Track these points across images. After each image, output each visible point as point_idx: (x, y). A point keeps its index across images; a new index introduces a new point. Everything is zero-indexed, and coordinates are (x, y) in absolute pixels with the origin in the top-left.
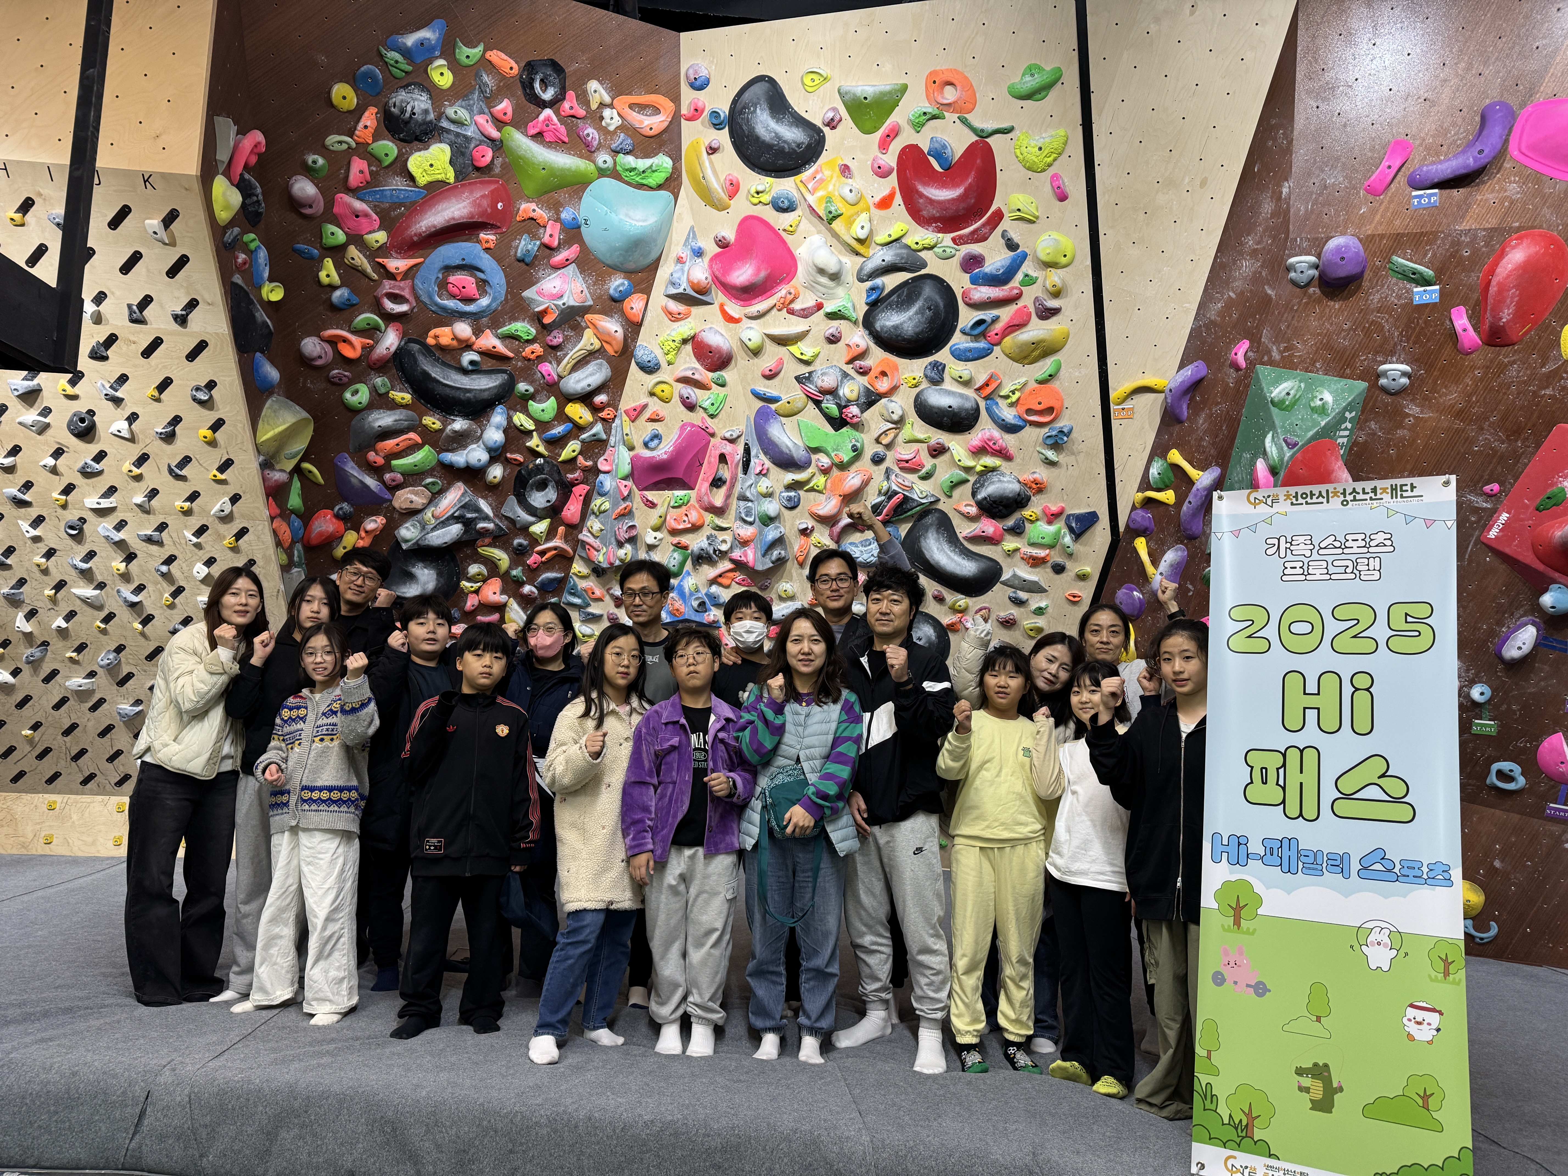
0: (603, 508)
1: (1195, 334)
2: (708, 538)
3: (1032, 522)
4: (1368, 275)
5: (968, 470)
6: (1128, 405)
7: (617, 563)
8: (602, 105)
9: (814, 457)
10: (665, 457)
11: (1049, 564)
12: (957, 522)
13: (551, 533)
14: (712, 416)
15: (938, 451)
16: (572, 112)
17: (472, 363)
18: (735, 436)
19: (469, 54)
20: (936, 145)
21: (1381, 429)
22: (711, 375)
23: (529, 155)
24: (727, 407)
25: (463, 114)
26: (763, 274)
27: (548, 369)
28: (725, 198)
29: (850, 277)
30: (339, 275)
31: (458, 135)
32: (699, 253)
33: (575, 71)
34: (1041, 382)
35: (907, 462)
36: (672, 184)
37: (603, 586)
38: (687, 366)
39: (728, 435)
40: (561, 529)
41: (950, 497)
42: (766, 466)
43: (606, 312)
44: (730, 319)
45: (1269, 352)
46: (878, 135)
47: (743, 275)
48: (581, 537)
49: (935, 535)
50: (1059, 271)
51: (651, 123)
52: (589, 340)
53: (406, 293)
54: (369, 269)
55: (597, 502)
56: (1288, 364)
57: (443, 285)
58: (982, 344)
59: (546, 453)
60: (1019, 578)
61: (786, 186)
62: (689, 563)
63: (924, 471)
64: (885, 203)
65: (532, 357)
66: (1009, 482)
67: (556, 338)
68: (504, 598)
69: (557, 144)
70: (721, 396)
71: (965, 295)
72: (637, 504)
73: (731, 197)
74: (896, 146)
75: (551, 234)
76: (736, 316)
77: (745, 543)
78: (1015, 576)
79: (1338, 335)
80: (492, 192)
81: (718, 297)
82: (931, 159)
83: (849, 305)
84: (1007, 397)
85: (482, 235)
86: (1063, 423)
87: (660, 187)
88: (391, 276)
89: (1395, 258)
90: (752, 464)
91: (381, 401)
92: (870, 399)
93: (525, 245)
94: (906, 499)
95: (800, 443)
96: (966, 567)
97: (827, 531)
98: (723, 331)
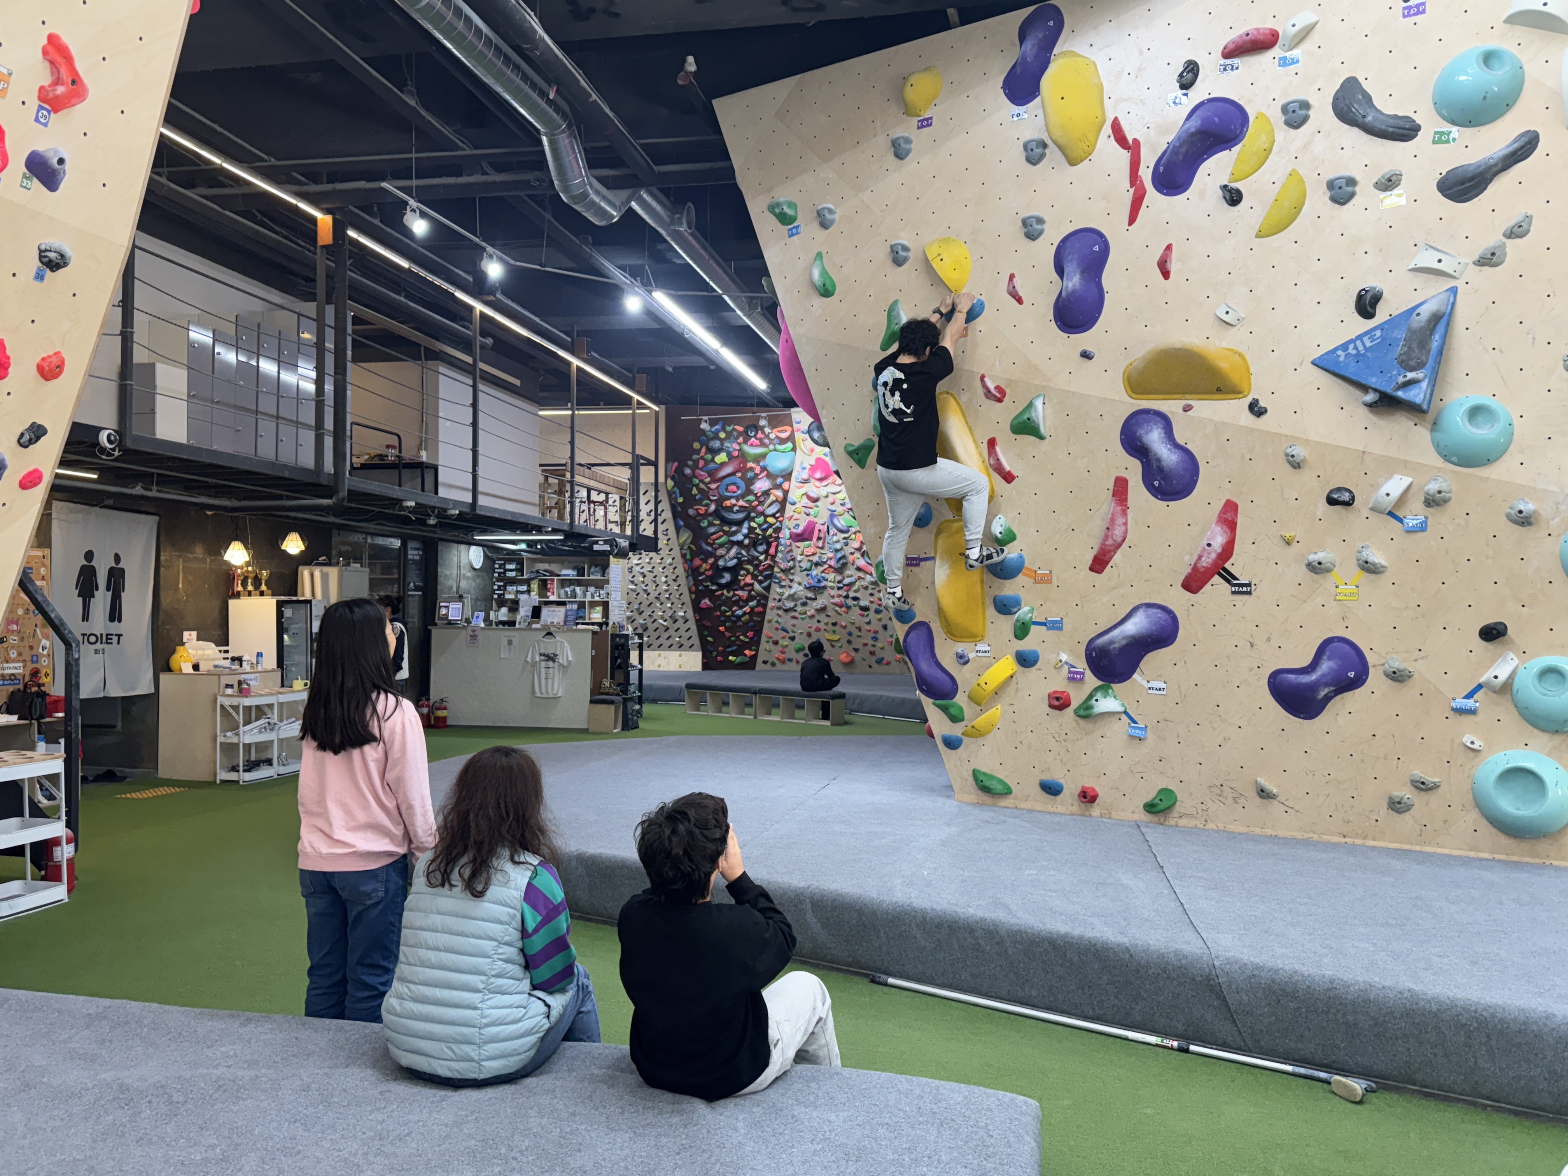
0: (783, 550)
2: (819, 557)
7: (789, 568)
8: (769, 432)
9: (850, 529)
10: (802, 532)
13: (766, 559)
14: (815, 517)
16: (760, 437)
17: (737, 510)
18: (823, 523)
19: (729, 429)
22: (813, 504)
23: (749, 451)
24: (820, 514)
25: (729, 444)
26: (824, 475)
27: (760, 508)
28: (809, 453)
30: (698, 492)
31: (727, 450)
32: (804, 468)
33: (760, 427)
36: (794, 449)
37: (785, 575)
38: (805, 502)
39: (821, 523)
40: (769, 557)
42: (835, 532)
43: (777, 489)
47: (818, 475)
48: (776, 559)
51: (784, 435)
52: (772, 498)
53: (716, 494)
54: (706, 489)
55: (780, 548)
57: (727, 490)
59: (762, 534)
61: (827, 450)
62: (813, 566)
65: (755, 506)
67: (762, 499)
68: (752, 581)
69: (757, 446)
70: (817, 511)
72: (794, 547)
73: (811, 453)
75: (757, 470)
76: (818, 486)
77: (831, 559)
80: (738, 462)
81: (812, 480)
85: (737, 474)
87: (790, 451)
88: (712, 490)
90: (830, 532)
91: (711, 524)
93: (750, 475)
95: (845, 525)
97: (859, 554)
98: (815, 491)
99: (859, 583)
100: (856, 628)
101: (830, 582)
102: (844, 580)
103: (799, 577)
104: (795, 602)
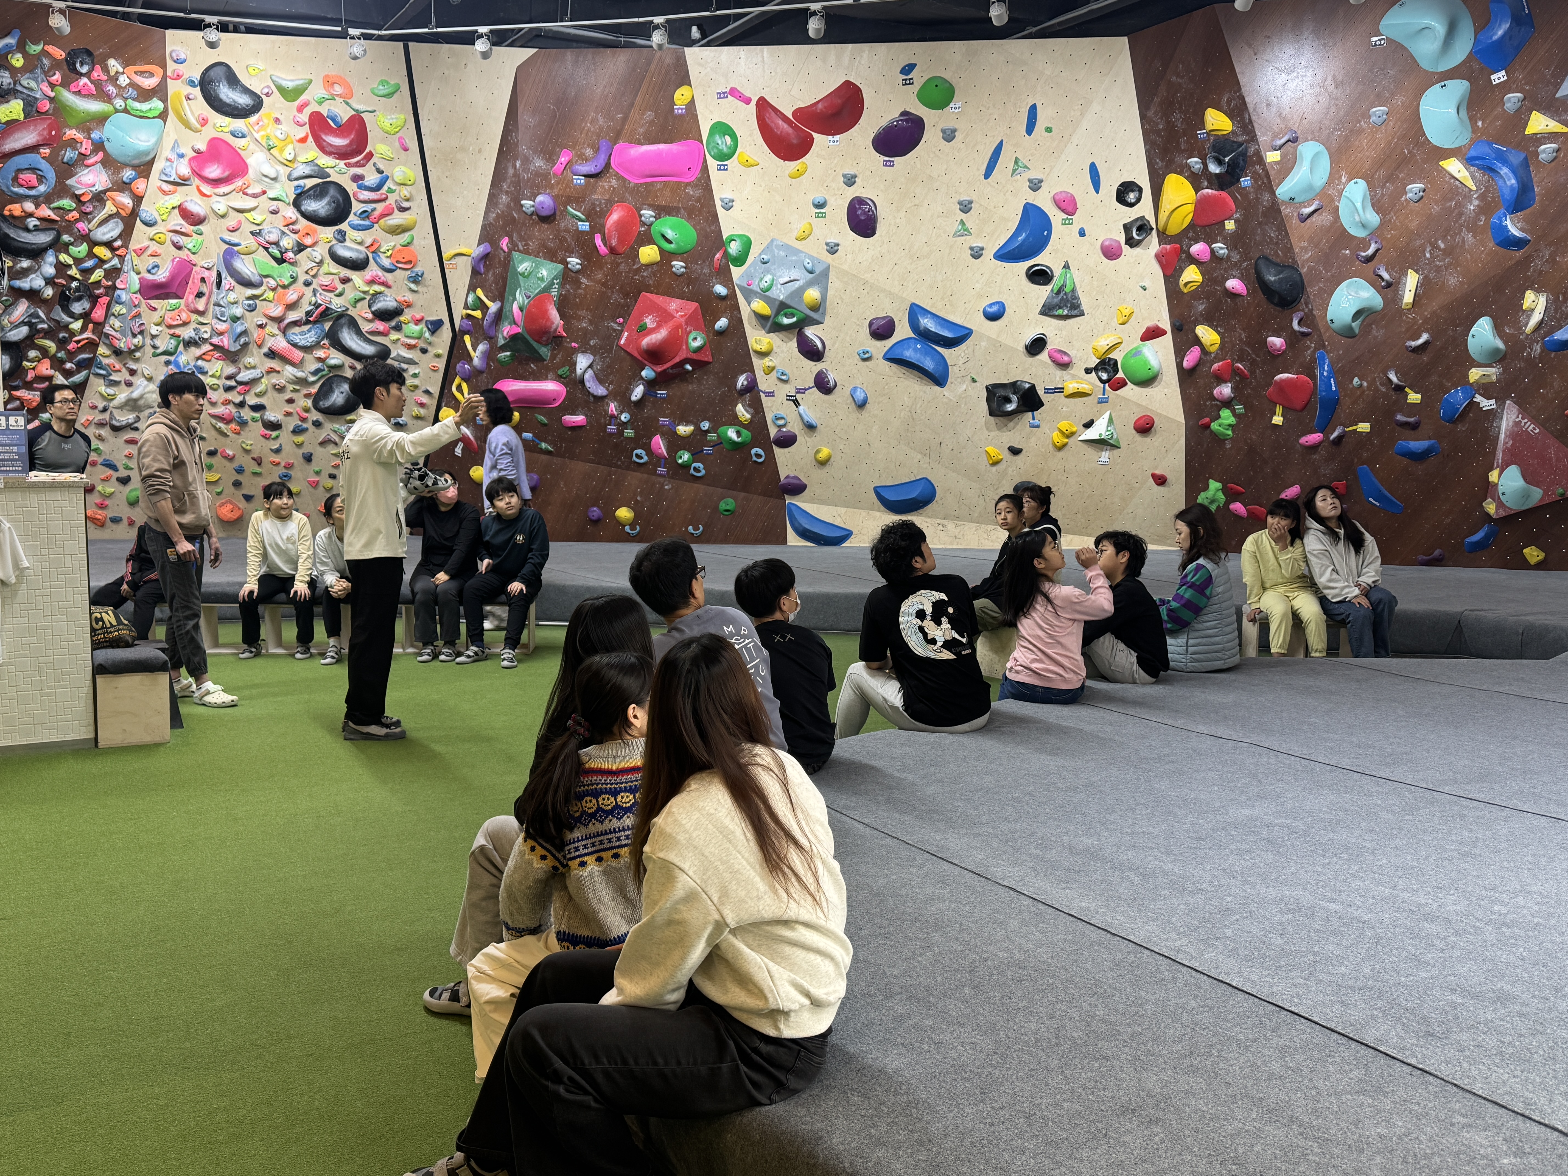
0: (121, 312)
1: (484, 227)
2: (194, 330)
3: (406, 324)
4: (559, 214)
5: (365, 292)
6: (453, 262)
7: (133, 347)
8: (117, 72)
9: (265, 280)
10: (164, 280)
11: (418, 348)
12: (360, 322)
13: (84, 329)
14: (194, 253)
15: (345, 281)
16: (99, 78)
17: (35, 226)
18: (210, 266)
19: (34, 49)
20: (332, 114)
21: (570, 288)
22: (192, 228)
23: (74, 106)
24: (203, 248)
25: (33, 84)
26: (227, 174)
27: (82, 226)
28: (199, 126)
29: (283, 178)
31: (28, 95)
32: (182, 156)
33: (101, 54)
34: (404, 246)
35: (326, 286)
36: (163, 116)
37: (121, 362)
38: (176, 222)
39: (206, 266)
40: (91, 326)
41: (355, 308)
42: (232, 285)
43: (121, 191)
44: (205, 196)
45: (517, 246)
46: (296, 104)
47: (214, 171)
48: (105, 330)
49: (346, 330)
50: (408, 189)
51: (147, 82)
52: (109, 208)
55: (117, 309)
56: (526, 252)
57: (15, 179)
58: (367, 223)
59: (81, 278)
60: (399, 355)
61: (239, 124)
62: (181, 345)
63: (337, 292)
64: (303, 140)
65: (72, 219)
66: (390, 301)
67: (89, 208)
68: (52, 372)
69: (89, 96)
70: (200, 240)
71: (355, 195)
72: (143, 309)
73: (202, 126)
74: (308, 111)
75: (86, 147)
76: (208, 193)
77: (221, 334)
78: (396, 354)
79: (548, 240)
80: (48, 125)
81: (196, 181)
82: (329, 120)
83: (284, 195)
84: (384, 253)
85: (42, 151)
86: (418, 269)
89: (569, 207)
90: (223, 284)
92: (300, 248)
93: (69, 154)
94: (328, 308)
95: (255, 271)
96: (366, 349)
97: (276, 326)
98: (199, 202)
99: (268, 380)
100: (253, 459)
101: (213, 376)
102: (239, 373)
103: (150, 366)
104: (137, 413)
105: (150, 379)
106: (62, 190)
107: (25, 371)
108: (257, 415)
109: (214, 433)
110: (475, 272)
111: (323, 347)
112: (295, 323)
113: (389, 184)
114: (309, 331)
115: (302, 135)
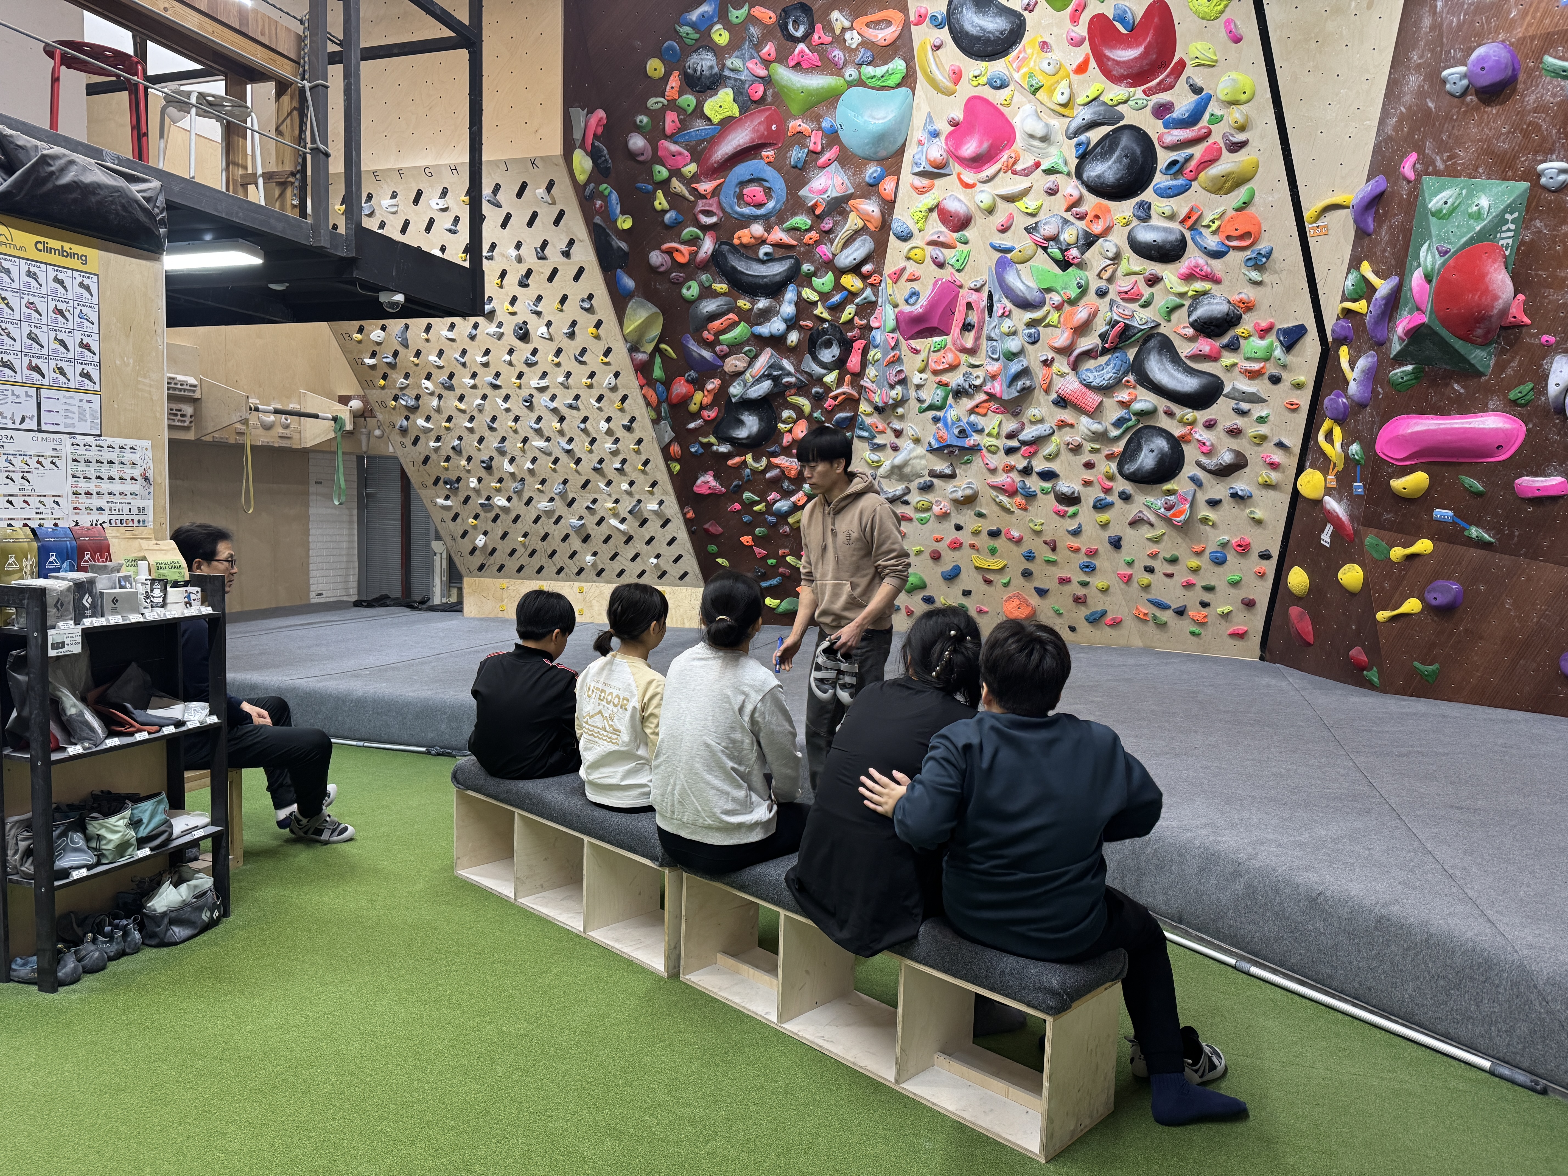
0: (877, 357)
1: (1377, 148)
2: (964, 375)
3: (1246, 338)
4: (1522, 77)
5: (1182, 295)
6: (1322, 222)
7: (891, 402)
8: (843, 29)
9: (1048, 297)
10: (921, 310)
11: (1266, 376)
12: (1176, 342)
13: (840, 382)
14: (959, 271)
15: (1153, 281)
16: (820, 41)
17: (766, 254)
18: (978, 285)
19: (738, 14)
20: (1119, 11)
21: (1546, 226)
22: (955, 235)
23: (790, 84)
24: (971, 262)
25: (739, 62)
26: (985, 145)
27: (826, 250)
28: (950, 85)
29: (1059, 136)
30: (668, 202)
31: (736, 80)
32: (935, 134)
33: (820, 7)
34: (1238, 210)
35: (1126, 293)
36: (908, 80)
37: (884, 421)
38: (935, 231)
39: (972, 286)
40: (848, 378)
41: (1169, 321)
42: (1007, 309)
43: (865, 196)
44: (967, 186)
45: (1433, 163)
46: (1069, 9)
47: (970, 148)
48: (862, 383)
49: (1157, 357)
50: (1241, 107)
51: (884, 35)
52: (853, 222)
53: (714, 209)
54: (687, 194)
55: (872, 353)
56: (1450, 171)
57: (740, 197)
58: (1180, 181)
59: (829, 318)
60: (1238, 390)
61: (997, 67)
62: (951, 396)
63: (1142, 300)
64: (1082, 69)
65: (811, 242)
66: (1218, 303)
67: (827, 224)
69: (813, 69)
70: (965, 252)
71: (1160, 139)
72: (904, 351)
73: (956, 83)
74: (1086, 17)
75: (815, 141)
76: (971, 182)
77: (994, 377)
78: (1234, 388)
79: (1497, 139)
80: (767, 118)
81: (955, 168)
82: (1116, 23)
83: (1060, 161)
84: (1208, 226)
85: (764, 153)
86: (1263, 246)
87: (899, 85)
88: (703, 197)
89: (1546, 59)
90: (995, 308)
91: (707, 292)
92: (1089, 241)
93: (796, 154)
94: (1127, 327)
95: (1034, 286)
96: (1188, 384)
97: (1066, 362)
98: (962, 198)
99: (1060, 437)
100: (1045, 542)
101: (989, 435)
102: (1023, 429)
103: (917, 424)
104: (906, 484)
105: (917, 441)
106: (795, 205)
107: (781, 434)
108: (1047, 485)
109: (995, 508)
110: (1361, 233)
111: (1127, 385)
112: (1088, 354)
113: (1213, 108)
114: (1107, 364)
115: (1080, 59)
